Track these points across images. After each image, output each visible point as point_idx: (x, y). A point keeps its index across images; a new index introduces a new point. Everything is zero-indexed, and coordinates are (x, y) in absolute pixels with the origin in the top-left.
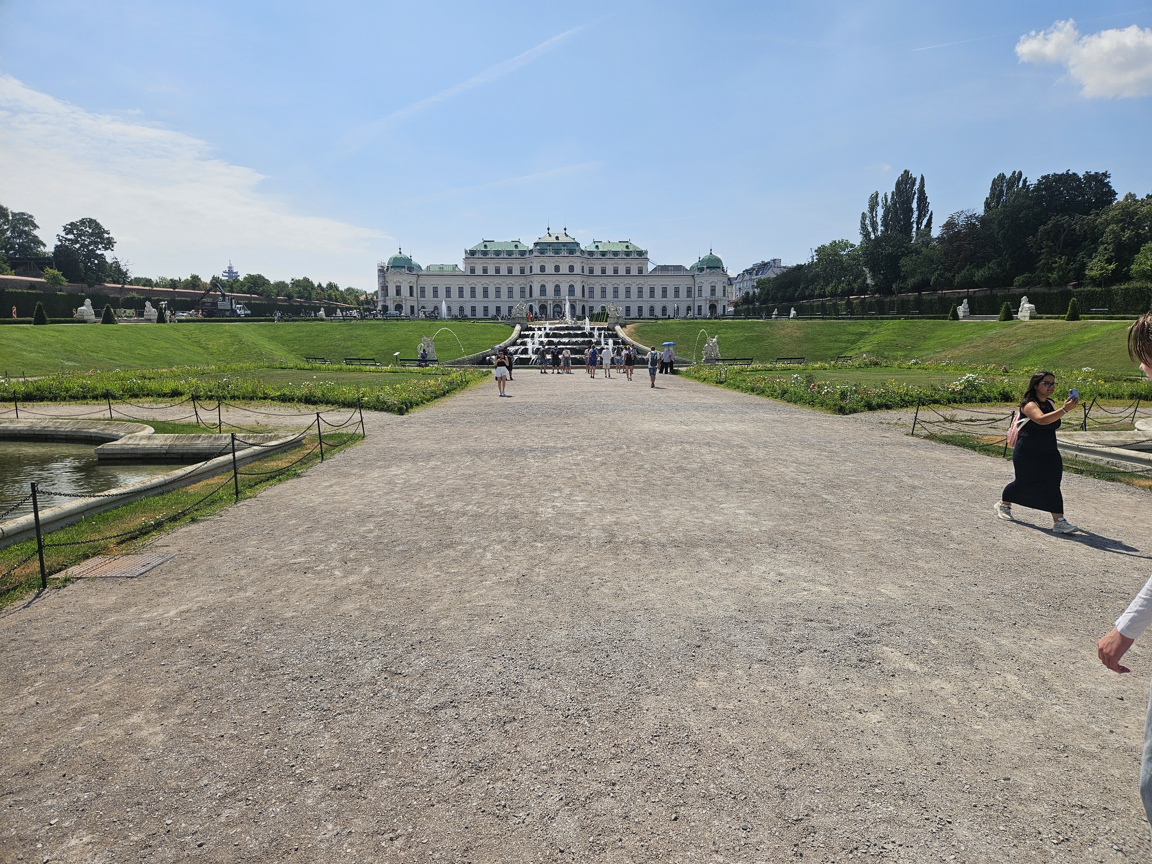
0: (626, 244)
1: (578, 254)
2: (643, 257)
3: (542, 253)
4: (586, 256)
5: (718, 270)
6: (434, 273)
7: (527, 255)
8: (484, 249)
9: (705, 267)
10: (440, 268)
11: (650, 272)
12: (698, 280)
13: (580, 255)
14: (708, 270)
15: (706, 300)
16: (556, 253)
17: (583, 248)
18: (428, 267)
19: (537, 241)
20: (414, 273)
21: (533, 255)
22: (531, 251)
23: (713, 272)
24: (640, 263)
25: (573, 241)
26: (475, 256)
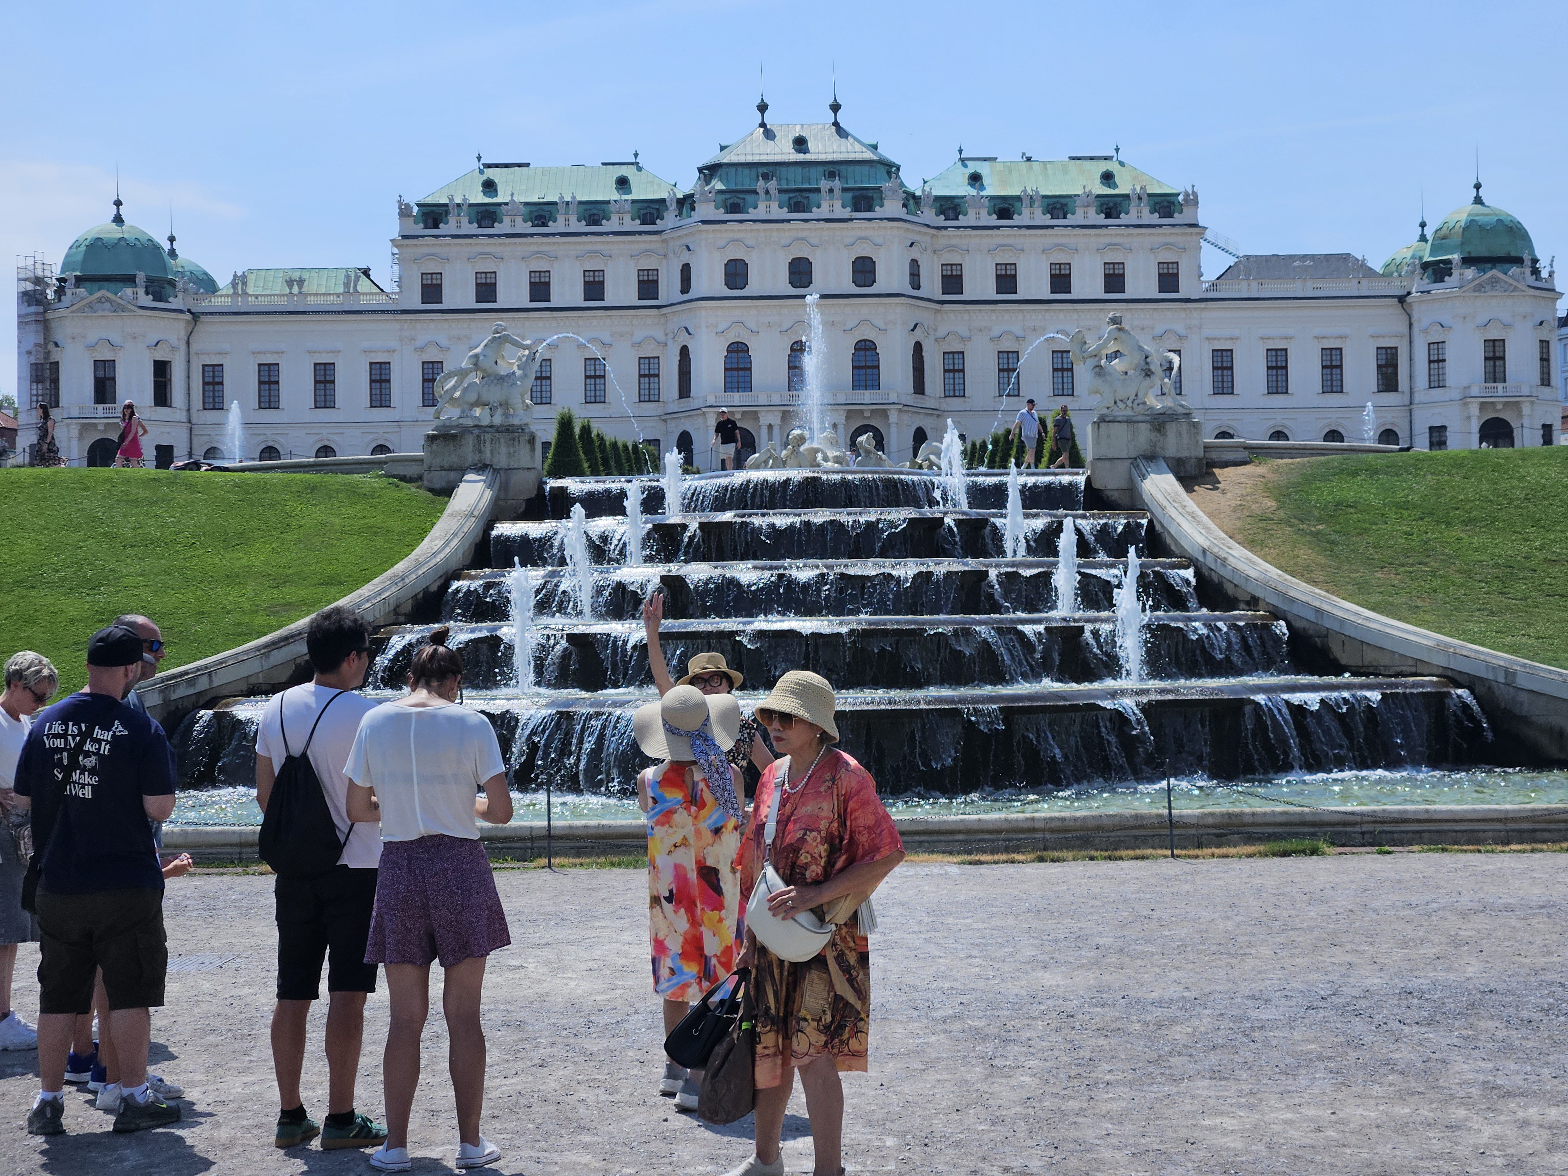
0: (1104, 166)
1: (892, 207)
2: (1178, 218)
3: (734, 208)
4: (929, 215)
5: (1514, 270)
6: (264, 303)
7: (670, 219)
8: (479, 198)
9: (1455, 257)
10: (290, 283)
11: (1214, 286)
12: (1423, 315)
13: (902, 213)
14: (1470, 273)
15: (1465, 399)
16: (797, 207)
17: (913, 185)
18: (239, 281)
19: (711, 156)
20: (175, 303)
21: (697, 216)
22: (686, 203)
23: (1494, 281)
24: (1168, 246)
25: (869, 155)
26: (443, 229)
